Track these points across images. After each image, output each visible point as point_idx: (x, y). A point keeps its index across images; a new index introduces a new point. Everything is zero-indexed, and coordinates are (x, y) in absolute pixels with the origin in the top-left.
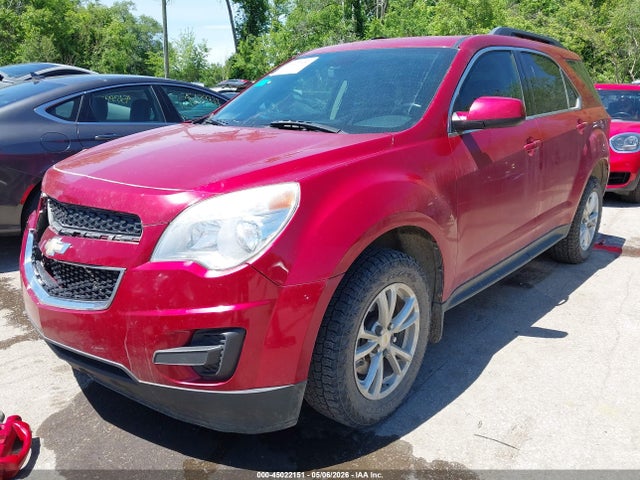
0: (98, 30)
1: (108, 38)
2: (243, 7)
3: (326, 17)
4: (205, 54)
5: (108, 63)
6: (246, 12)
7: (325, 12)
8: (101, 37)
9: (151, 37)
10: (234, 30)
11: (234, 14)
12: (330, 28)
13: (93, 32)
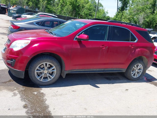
0: (84, 5)
1: (86, 7)
2: (122, 3)
3: (143, 8)
4: (107, 14)
5: (85, 13)
6: (122, 4)
7: (143, 6)
8: (85, 6)
9: (99, 8)
10: (118, 8)
11: (119, 4)
12: (144, 11)
13: (83, 5)
